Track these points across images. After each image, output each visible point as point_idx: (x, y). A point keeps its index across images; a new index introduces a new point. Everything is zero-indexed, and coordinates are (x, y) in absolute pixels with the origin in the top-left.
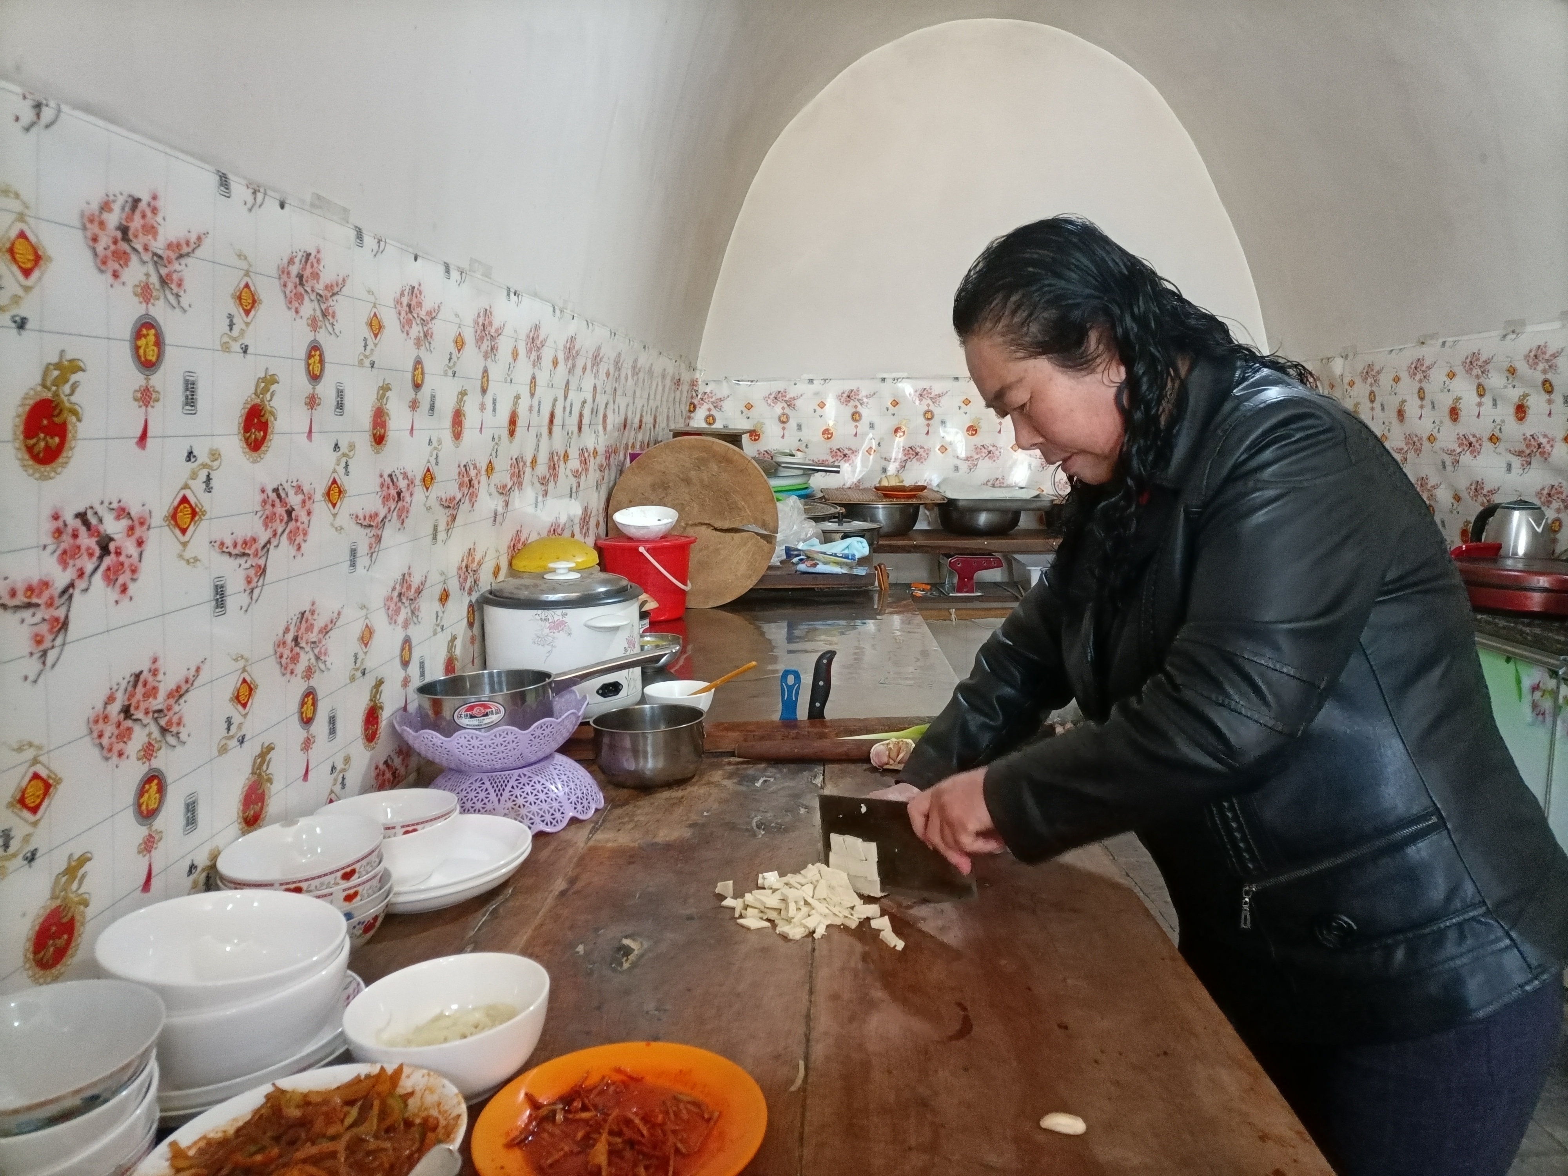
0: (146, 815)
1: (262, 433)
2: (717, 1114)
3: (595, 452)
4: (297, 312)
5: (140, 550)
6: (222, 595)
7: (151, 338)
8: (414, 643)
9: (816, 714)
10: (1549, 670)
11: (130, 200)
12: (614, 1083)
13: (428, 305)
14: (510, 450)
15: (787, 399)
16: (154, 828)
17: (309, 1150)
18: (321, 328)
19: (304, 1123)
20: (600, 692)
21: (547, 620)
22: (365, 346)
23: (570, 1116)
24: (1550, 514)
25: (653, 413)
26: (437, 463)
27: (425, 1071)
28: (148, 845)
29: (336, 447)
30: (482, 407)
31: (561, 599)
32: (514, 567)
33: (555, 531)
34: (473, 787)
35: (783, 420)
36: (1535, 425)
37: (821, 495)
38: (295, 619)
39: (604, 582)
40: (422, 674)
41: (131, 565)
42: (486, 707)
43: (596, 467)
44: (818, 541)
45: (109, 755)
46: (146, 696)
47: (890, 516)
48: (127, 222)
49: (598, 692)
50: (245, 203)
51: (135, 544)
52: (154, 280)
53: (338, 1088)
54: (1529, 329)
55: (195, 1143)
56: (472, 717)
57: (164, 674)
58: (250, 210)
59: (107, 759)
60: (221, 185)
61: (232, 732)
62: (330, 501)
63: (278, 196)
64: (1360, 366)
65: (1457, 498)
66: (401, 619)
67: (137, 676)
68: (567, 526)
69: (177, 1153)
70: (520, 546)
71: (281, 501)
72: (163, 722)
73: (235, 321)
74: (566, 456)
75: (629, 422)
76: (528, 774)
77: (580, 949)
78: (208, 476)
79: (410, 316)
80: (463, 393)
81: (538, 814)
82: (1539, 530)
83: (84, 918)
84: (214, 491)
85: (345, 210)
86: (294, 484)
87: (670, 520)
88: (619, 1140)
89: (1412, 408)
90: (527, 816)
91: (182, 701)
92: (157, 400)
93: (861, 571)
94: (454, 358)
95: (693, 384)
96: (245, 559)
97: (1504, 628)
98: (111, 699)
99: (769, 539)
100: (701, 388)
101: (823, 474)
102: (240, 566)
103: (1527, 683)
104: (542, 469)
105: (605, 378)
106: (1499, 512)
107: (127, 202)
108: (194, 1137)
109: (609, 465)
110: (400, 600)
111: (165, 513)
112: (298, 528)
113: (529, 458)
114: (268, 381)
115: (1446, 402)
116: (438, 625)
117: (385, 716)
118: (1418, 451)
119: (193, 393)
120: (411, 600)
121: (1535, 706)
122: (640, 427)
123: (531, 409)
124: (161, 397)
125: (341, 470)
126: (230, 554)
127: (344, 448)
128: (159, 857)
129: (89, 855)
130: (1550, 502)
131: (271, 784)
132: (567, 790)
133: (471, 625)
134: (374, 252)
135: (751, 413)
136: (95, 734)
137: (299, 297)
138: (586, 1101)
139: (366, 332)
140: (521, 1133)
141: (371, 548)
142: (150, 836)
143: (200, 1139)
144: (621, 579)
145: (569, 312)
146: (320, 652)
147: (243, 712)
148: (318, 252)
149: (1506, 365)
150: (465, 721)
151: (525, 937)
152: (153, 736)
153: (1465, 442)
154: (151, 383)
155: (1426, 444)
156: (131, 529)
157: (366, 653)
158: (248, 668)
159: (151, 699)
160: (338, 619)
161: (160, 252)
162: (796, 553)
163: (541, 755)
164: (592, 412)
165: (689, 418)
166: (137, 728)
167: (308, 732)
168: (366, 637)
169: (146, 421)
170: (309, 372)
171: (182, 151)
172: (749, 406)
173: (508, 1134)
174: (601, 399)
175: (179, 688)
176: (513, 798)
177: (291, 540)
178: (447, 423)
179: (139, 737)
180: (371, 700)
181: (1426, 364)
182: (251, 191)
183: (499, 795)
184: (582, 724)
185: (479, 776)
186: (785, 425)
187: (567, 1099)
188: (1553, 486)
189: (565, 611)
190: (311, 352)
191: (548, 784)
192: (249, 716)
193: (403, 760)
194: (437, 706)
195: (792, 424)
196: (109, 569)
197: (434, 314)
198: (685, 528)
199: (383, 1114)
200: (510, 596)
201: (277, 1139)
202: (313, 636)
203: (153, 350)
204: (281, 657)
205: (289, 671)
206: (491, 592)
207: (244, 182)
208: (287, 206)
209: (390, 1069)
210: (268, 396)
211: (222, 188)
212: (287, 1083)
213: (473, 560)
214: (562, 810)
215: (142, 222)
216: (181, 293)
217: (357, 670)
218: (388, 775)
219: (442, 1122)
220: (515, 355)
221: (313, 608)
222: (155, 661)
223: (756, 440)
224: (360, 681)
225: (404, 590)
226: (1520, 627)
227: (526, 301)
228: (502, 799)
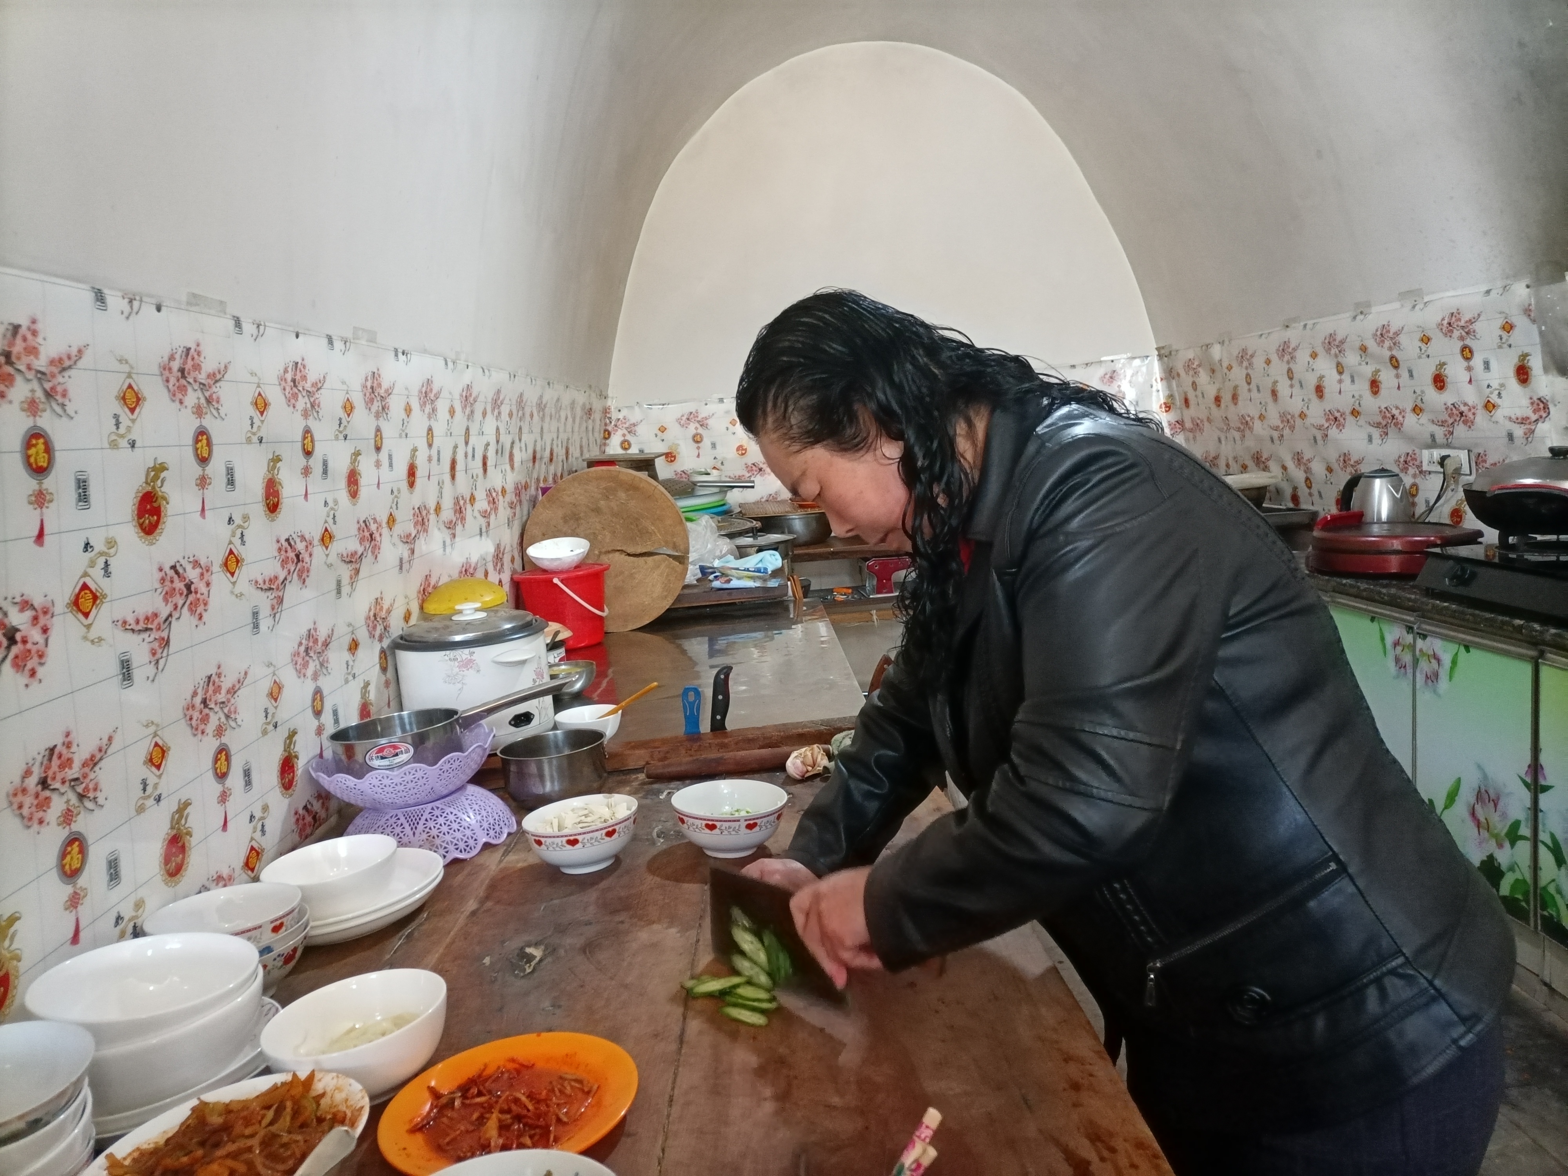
0: (70, 874)
1: (155, 518)
2: (595, 1087)
3: (504, 491)
4: (181, 402)
5: (45, 636)
6: (128, 669)
7: (41, 447)
8: (325, 693)
9: (718, 726)
10: (1407, 626)
11: (10, 328)
12: (508, 1071)
13: (312, 377)
14: (410, 501)
15: (699, 419)
16: (78, 886)
17: (231, 1147)
18: (206, 413)
19: (226, 1128)
20: (513, 723)
21: (455, 659)
22: (252, 425)
23: (468, 1102)
24: (1408, 480)
25: (565, 444)
26: (335, 523)
27: (334, 1074)
28: (74, 901)
29: (230, 520)
30: (378, 464)
31: (467, 639)
32: (425, 611)
33: (467, 571)
34: (389, 823)
35: (697, 439)
36: (1388, 398)
37: (739, 510)
38: (202, 683)
39: (510, 619)
40: (337, 721)
41: (38, 651)
42: (395, 747)
43: (506, 504)
44: (732, 557)
45: (30, 824)
46: (62, 767)
47: (807, 525)
48: (10, 347)
49: (510, 723)
50: (122, 313)
51: (40, 631)
52: (39, 394)
53: (257, 1097)
54: (1374, 310)
55: (130, 1154)
56: (383, 758)
57: (78, 745)
58: (128, 318)
59: (29, 827)
60: (97, 300)
61: (147, 793)
62: (228, 570)
63: (154, 301)
64: (1235, 352)
65: (1330, 470)
66: (310, 672)
67: (52, 750)
68: (479, 565)
69: (114, 1165)
70: (430, 590)
71: (179, 577)
72: (80, 789)
73: (121, 420)
74: (473, 499)
75: (538, 456)
76: (440, 806)
77: (487, 961)
78: (106, 562)
79: (295, 390)
80: (357, 454)
81: (452, 842)
82: (1398, 496)
83: (17, 971)
84: (112, 575)
85: (221, 302)
86: (191, 559)
87: (582, 550)
88: (508, 1116)
89: (1283, 388)
90: (441, 846)
91: (97, 768)
92: (51, 501)
93: (773, 583)
94: (344, 422)
95: (606, 411)
96: (148, 633)
97: (1365, 590)
98: (28, 773)
99: (682, 559)
100: (615, 415)
101: (741, 489)
102: (144, 640)
103: (1389, 640)
104: (448, 513)
105: (508, 419)
106: (1362, 481)
107: (7, 329)
108: (129, 1150)
109: (521, 501)
110: (307, 654)
111: (67, 600)
112: (198, 599)
113: (432, 506)
114: (159, 469)
115: (1311, 381)
116: (349, 674)
117: (300, 765)
118: (1292, 428)
119: (85, 489)
120: (319, 653)
121: (1397, 660)
122: (551, 460)
123: (430, 460)
124: (55, 497)
125: (237, 541)
126: (133, 630)
127: (238, 520)
128: (85, 911)
129: (17, 915)
130: (1407, 469)
131: (191, 836)
132: (479, 818)
133: (384, 669)
134: (254, 337)
135: (665, 436)
136: (15, 806)
137: (183, 389)
138: (481, 1088)
139: (252, 411)
140: (423, 1120)
141: (273, 609)
142: (75, 893)
143: (134, 1151)
144: (528, 615)
145: (462, 362)
146: (229, 711)
147: (158, 773)
148: (198, 345)
149: (1358, 344)
150: (376, 763)
151: (437, 955)
152: (71, 803)
153: (1331, 417)
154: (44, 486)
155: (1299, 421)
156: (35, 619)
157: (276, 708)
158: (159, 733)
159: (67, 770)
160: (245, 678)
161: (43, 369)
162: (710, 570)
163: (452, 788)
164: (497, 452)
165: (605, 444)
166: (55, 797)
167: (223, 786)
168: (276, 693)
169: (42, 521)
170: (198, 455)
171: (56, 276)
172: (662, 429)
173: (411, 1121)
174: (506, 440)
175: (93, 757)
176: (427, 830)
177: (192, 611)
178: (343, 483)
179: (58, 805)
180: (285, 750)
181: (1292, 346)
182: (127, 300)
183: (414, 828)
184: (490, 756)
185: (394, 812)
186: (700, 445)
187: (464, 1089)
188: (1408, 454)
189: (472, 650)
190: (197, 437)
191: (460, 814)
192: (164, 777)
193: (323, 804)
194: (350, 751)
195: (706, 442)
196: (16, 657)
197: (319, 385)
198: (599, 556)
199: (296, 1113)
200: (419, 639)
201: (202, 1144)
202: (221, 697)
203: (44, 457)
204: (191, 719)
205: (200, 732)
206: (402, 638)
207: (120, 294)
208: (163, 309)
209: (303, 1075)
210: (159, 483)
211: (99, 303)
212: (211, 1097)
213: (381, 609)
214: (475, 837)
215: (24, 345)
216: (67, 402)
217: (269, 723)
218: (309, 819)
219: (349, 1114)
220: (408, 410)
221: (219, 671)
222: (68, 735)
223: (672, 461)
224: (272, 734)
225: (311, 644)
226: (1378, 588)
227: (415, 358)
228: (417, 832)
